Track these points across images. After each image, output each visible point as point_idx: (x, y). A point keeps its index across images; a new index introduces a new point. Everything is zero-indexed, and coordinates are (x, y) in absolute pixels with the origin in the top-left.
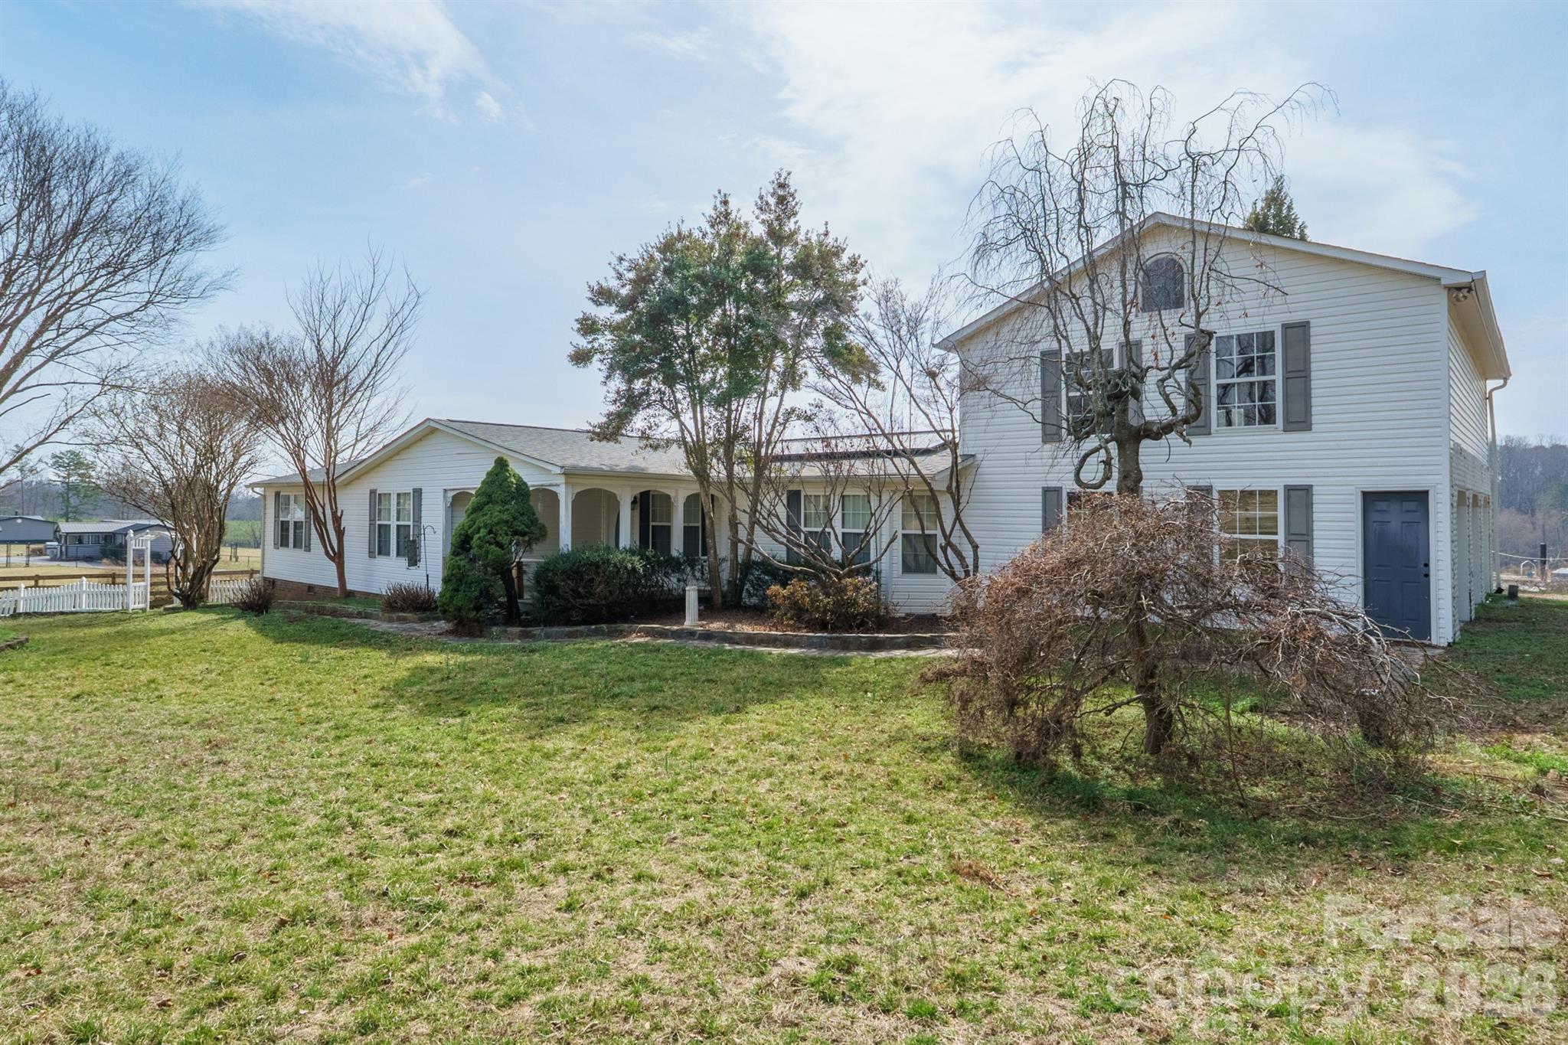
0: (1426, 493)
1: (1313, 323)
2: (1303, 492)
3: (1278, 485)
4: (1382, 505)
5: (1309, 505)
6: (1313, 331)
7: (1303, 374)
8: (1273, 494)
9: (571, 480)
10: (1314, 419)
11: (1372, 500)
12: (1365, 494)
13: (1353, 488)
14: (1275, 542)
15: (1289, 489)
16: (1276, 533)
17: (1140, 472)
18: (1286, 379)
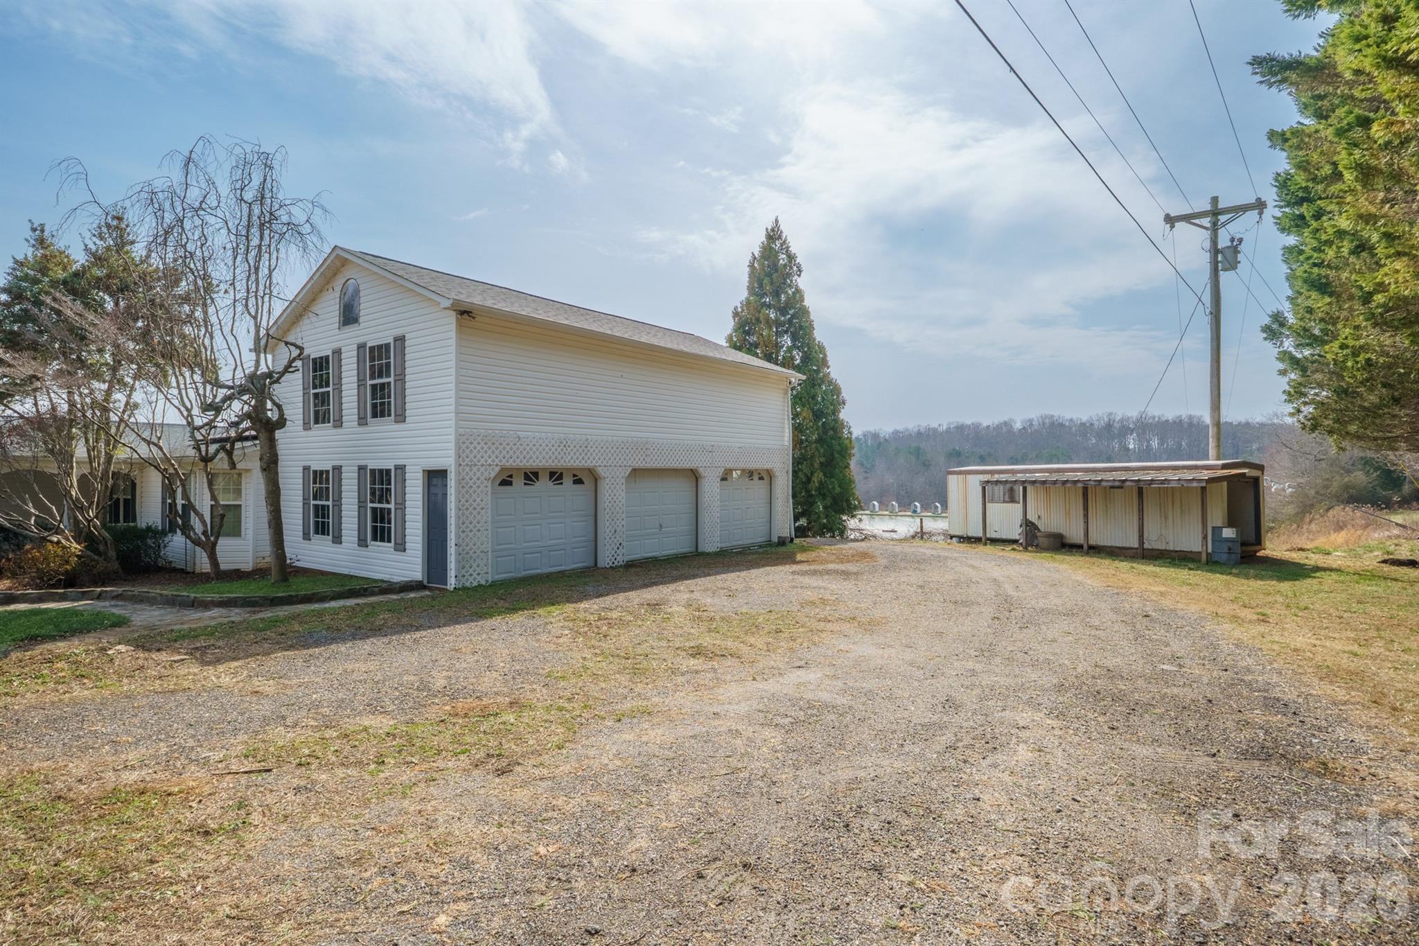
0: (446, 471)
1: (406, 336)
2: (401, 471)
3: (391, 464)
5: (404, 481)
6: (406, 343)
7: (402, 377)
8: (390, 471)
10: (407, 412)
11: (429, 476)
12: (426, 472)
13: (420, 467)
14: (391, 509)
15: (396, 467)
16: (391, 502)
17: (276, 455)
18: (395, 381)
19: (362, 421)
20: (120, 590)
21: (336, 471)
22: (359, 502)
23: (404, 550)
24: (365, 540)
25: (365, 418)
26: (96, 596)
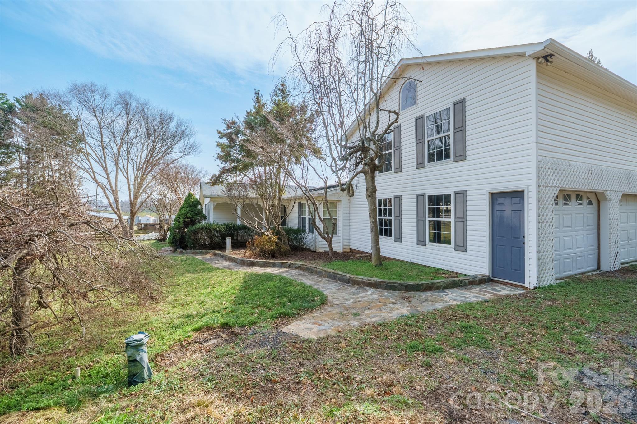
0: (523, 191)
1: (467, 99)
2: (462, 195)
3: (450, 191)
4: (501, 201)
5: (465, 201)
6: (467, 104)
7: (462, 129)
8: (449, 196)
9: (212, 200)
10: (468, 153)
11: (495, 197)
12: (492, 194)
13: (485, 191)
14: (450, 222)
15: (456, 193)
16: (450, 217)
17: (375, 187)
18: (455, 133)
19: (420, 165)
20: (299, 263)
21: (397, 199)
22: (418, 216)
23: (466, 251)
24: (424, 241)
25: (423, 163)
26: (288, 266)
